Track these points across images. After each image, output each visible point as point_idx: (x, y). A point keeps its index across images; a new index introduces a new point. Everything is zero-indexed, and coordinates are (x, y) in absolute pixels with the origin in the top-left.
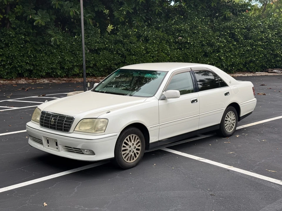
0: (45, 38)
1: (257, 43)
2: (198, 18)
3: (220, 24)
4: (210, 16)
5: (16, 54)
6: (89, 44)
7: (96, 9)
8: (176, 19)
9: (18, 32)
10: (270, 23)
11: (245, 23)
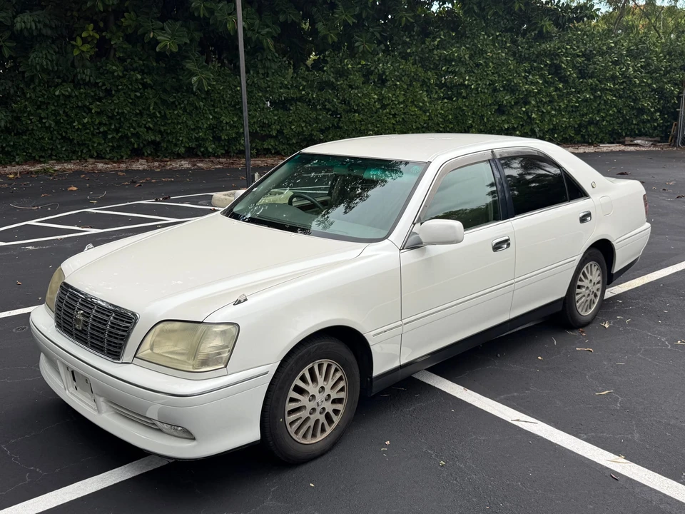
0: (181, 77)
1: (605, 84)
2: (486, 34)
3: (530, 47)
4: (510, 30)
5: (126, 112)
6: (268, 89)
7: (282, 18)
8: (442, 37)
9: (129, 66)
10: (630, 45)
11: (580, 44)
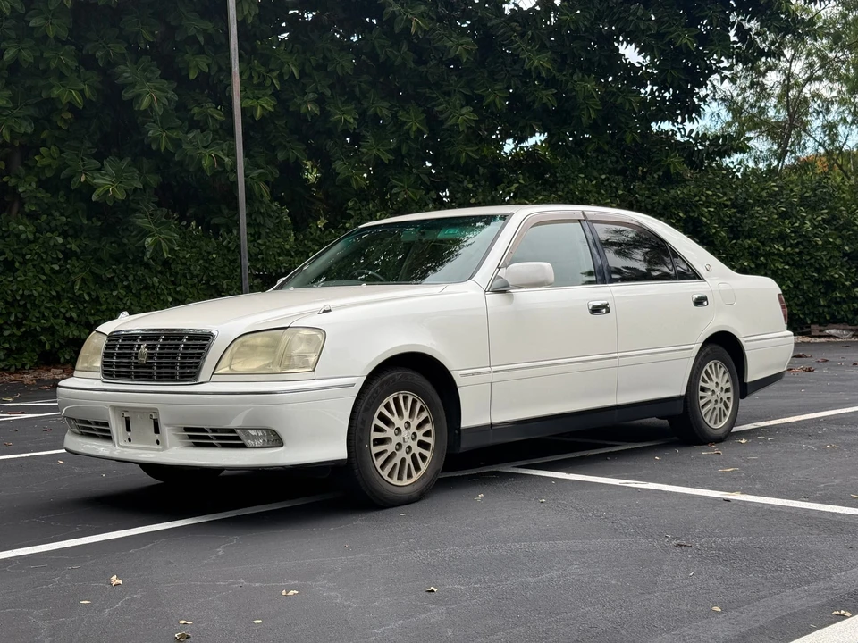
0: (125, 241)
1: (770, 246)
2: (586, 177)
3: (653, 194)
4: (623, 172)
5: (35, 293)
6: (260, 257)
7: (281, 156)
8: (521, 181)
9: (44, 225)
10: (804, 190)
11: (728, 190)
